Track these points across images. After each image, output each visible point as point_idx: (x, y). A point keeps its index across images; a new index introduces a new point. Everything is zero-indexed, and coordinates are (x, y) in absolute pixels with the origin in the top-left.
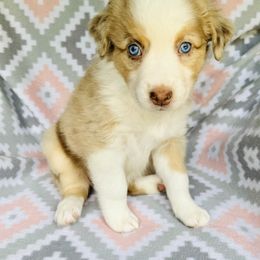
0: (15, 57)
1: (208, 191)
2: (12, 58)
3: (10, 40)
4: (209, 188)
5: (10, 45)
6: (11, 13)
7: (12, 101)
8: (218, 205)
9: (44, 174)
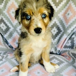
0: (8, 32)
1: (64, 63)
2: (7, 32)
3: (6, 27)
4: (64, 62)
5: (6, 28)
6: (6, 19)
7: (5, 40)
8: (68, 67)
9: (12, 57)
